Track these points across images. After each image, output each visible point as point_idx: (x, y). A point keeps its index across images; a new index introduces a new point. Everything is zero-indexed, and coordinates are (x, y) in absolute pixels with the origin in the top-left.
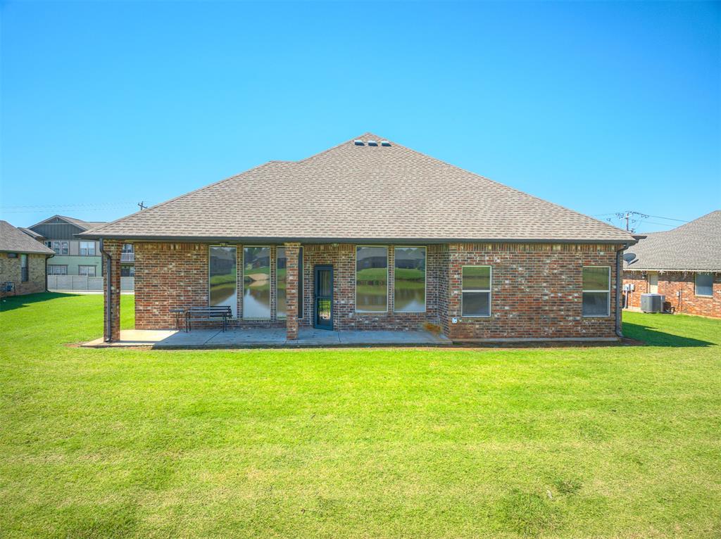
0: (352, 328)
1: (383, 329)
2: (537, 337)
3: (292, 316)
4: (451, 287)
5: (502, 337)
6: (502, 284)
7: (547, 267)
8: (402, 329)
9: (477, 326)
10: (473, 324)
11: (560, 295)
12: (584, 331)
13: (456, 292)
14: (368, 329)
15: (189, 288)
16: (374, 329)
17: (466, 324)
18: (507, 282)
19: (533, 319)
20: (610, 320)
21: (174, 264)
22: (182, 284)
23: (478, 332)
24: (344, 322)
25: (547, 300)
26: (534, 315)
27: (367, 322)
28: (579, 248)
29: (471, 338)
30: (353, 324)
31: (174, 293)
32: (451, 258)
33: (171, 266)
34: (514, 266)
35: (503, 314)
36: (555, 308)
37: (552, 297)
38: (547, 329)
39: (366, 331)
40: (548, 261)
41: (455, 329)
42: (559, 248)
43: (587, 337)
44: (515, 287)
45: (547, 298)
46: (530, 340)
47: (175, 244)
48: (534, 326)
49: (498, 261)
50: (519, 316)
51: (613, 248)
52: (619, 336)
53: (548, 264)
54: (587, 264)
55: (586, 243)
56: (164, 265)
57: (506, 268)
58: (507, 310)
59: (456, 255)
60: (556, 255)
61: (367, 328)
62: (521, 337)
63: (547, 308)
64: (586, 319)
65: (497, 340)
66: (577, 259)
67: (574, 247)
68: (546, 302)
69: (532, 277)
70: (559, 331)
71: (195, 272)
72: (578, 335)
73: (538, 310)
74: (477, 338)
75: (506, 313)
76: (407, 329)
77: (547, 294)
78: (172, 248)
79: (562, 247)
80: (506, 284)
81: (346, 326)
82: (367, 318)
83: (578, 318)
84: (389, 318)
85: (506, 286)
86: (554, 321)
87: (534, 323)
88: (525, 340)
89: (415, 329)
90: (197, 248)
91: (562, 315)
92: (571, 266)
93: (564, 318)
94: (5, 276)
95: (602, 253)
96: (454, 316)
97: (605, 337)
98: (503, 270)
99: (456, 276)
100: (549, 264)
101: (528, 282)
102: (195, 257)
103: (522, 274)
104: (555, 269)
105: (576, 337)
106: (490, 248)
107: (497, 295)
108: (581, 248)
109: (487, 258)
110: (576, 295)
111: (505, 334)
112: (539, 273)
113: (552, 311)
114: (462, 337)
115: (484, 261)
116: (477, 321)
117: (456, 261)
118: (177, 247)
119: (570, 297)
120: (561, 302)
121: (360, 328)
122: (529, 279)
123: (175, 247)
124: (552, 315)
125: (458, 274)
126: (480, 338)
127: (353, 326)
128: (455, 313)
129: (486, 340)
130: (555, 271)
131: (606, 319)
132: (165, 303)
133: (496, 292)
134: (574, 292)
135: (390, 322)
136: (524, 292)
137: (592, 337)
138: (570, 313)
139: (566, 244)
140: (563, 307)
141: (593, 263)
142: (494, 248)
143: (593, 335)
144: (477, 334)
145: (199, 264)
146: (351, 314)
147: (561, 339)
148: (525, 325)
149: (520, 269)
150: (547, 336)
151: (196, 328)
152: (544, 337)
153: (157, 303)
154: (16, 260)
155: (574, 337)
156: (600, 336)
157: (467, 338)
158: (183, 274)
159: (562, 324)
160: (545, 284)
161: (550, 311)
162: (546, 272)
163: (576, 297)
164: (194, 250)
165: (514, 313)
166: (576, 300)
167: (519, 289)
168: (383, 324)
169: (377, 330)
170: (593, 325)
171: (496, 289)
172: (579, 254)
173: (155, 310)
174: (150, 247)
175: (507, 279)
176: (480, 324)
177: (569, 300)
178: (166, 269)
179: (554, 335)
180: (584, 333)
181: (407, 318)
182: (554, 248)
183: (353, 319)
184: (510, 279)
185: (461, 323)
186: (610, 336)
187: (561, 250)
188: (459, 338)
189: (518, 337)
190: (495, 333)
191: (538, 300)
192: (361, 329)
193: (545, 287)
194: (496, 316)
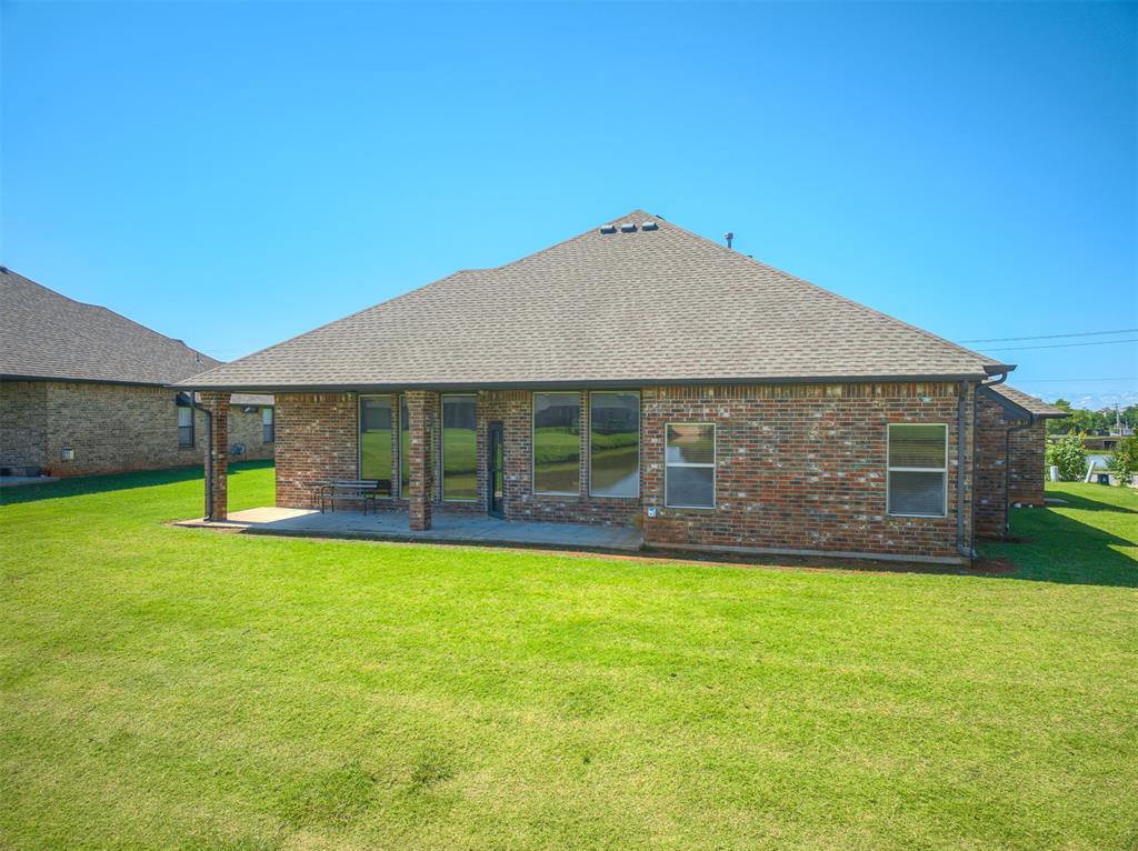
0: (527, 519)
1: (572, 521)
2: (798, 548)
3: (416, 496)
4: (646, 458)
5: (734, 544)
6: (732, 455)
7: (817, 425)
8: (600, 523)
9: (690, 524)
10: (682, 519)
11: (841, 474)
12: (890, 542)
13: (654, 466)
14: (551, 521)
15: (335, 454)
16: (559, 521)
17: (671, 519)
18: (742, 450)
19: (789, 515)
20: (946, 525)
21: (318, 421)
22: (327, 448)
23: (691, 532)
24: (515, 508)
25: (816, 483)
26: (791, 509)
27: (548, 509)
28: (879, 390)
29: (680, 542)
30: (528, 512)
31: (318, 460)
32: (647, 410)
33: (314, 424)
34: (755, 424)
35: (735, 505)
36: (831, 498)
37: (826, 479)
38: (816, 535)
39: (547, 524)
40: (818, 415)
41: (653, 527)
42: (839, 391)
43: (897, 553)
44: (756, 459)
45: (815, 479)
46: (785, 551)
47: (318, 394)
48: (792, 528)
49: (726, 415)
50: (763, 509)
51: (951, 389)
52: (964, 556)
53: (816, 419)
54: (897, 421)
55: (893, 382)
56: (307, 423)
57: (739, 426)
58: (741, 499)
59: (654, 406)
60: (832, 404)
61: (548, 519)
62: (768, 546)
63: (816, 498)
64: (894, 519)
65: (725, 548)
66: (876, 410)
67: (868, 390)
68: (815, 486)
69: (786, 442)
70: (839, 540)
71: (342, 431)
72: (878, 548)
73: (799, 500)
74: (691, 543)
75: (741, 503)
76: (609, 523)
77: (817, 471)
78: (316, 399)
79: (843, 389)
80: (741, 455)
81: (519, 516)
82: (548, 504)
83: (878, 518)
84: (582, 505)
85: (741, 458)
86: (830, 522)
87: (792, 522)
88: (776, 551)
89: (622, 524)
90: (343, 399)
91: (846, 511)
92: (862, 424)
93: (849, 517)
94: (237, 436)
95: (927, 400)
96: (652, 505)
97: (936, 555)
98: (736, 431)
99: (654, 440)
100: (819, 421)
101: (781, 451)
102: (341, 411)
103: (770, 437)
104: (832, 429)
105: (875, 552)
106: (711, 393)
107: (723, 471)
108: (883, 390)
109: (706, 411)
110: (873, 476)
111: (740, 540)
112: (799, 435)
113: (827, 502)
114: (665, 539)
115: (702, 415)
116: (691, 515)
117: (655, 415)
118: (321, 398)
119: (862, 480)
120: (844, 487)
121: (538, 517)
122: (783, 446)
123: (318, 399)
124: (826, 511)
125: (658, 437)
126: (696, 543)
127: (527, 515)
128: (653, 500)
129: (706, 548)
130: (832, 433)
131: (936, 521)
132: (308, 473)
133: (722, 467)
134: (868, 471)
135: (583, 511)
136: (772, 469)
137: (906, 553)
138: (863, 509)
139: (851, 384)
140: (847, 497)
141: (909, 418)
142: (718, 394)
143: (909, 551)
144: (690, 537)
145: (345, 422)
146: (525, 496)
147: (843, 554)
148: (776, 526)
149: (765, 428)
150: (817, 547)
151: (344, 508)
152: (812, 549)
153: (299, 473)
154: (256, 415)
155: (869, 551)
156: (923, 554)
157: (674, 542)
158: (327, 435)
159: (846, 527)
160: (812, 456)
161: (823, 502)
162: (814, 434)
163: (874, 480)
164: (341, 401)
165: (755, 504)
166: (873, 485)
167: (766, 464)
168: (572, 514)
169: (563, 522)
170: (909, 533)
171: (723, 463)
172: (878, 402)
173: (297, 483)
174: (291, 398)
175: (741, 446)
176: (695, 520)
177: (859, 484)
178: (308, 427)
179: (830, 546)
180: (890, 546)
181: (608, 506)
182: (829, 392)
183: (528, 505)
184: (747, 446)
185: (664, 518)
186: (945, 555)
187: (843, 395)
188: (660, 542)
189: (764, 546)
190: (721, 536)
191: (799, 483)
192: (539, 520)
193: (811, 460)
194: (723, 508)
